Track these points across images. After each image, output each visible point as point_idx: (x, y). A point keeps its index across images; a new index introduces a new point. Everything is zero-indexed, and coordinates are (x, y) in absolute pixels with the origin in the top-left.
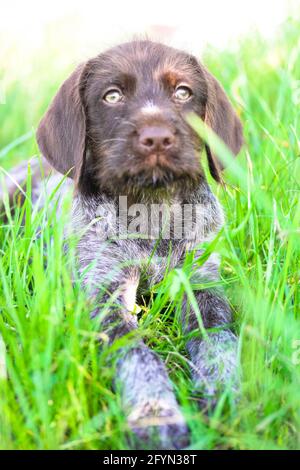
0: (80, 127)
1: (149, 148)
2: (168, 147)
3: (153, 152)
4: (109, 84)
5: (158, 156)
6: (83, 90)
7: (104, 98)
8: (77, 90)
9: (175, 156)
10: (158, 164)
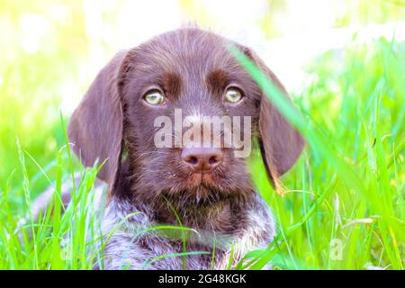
0: (117, 126)
1: (192, 166)
2: (214, 165)
3: (197, 170)
4: (150, 83)
5: (203, 174)
6: (121, 84)
7: (144, 97)
8: (115, 84)
9: (221, 176)
10: (202, 184)
